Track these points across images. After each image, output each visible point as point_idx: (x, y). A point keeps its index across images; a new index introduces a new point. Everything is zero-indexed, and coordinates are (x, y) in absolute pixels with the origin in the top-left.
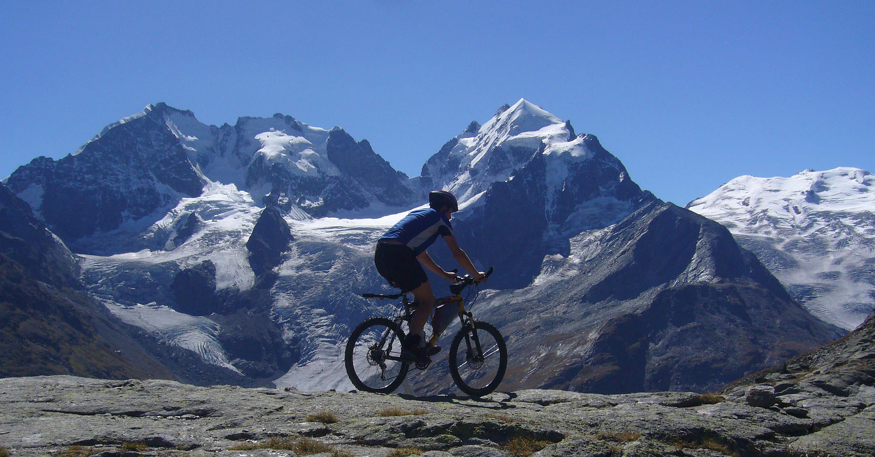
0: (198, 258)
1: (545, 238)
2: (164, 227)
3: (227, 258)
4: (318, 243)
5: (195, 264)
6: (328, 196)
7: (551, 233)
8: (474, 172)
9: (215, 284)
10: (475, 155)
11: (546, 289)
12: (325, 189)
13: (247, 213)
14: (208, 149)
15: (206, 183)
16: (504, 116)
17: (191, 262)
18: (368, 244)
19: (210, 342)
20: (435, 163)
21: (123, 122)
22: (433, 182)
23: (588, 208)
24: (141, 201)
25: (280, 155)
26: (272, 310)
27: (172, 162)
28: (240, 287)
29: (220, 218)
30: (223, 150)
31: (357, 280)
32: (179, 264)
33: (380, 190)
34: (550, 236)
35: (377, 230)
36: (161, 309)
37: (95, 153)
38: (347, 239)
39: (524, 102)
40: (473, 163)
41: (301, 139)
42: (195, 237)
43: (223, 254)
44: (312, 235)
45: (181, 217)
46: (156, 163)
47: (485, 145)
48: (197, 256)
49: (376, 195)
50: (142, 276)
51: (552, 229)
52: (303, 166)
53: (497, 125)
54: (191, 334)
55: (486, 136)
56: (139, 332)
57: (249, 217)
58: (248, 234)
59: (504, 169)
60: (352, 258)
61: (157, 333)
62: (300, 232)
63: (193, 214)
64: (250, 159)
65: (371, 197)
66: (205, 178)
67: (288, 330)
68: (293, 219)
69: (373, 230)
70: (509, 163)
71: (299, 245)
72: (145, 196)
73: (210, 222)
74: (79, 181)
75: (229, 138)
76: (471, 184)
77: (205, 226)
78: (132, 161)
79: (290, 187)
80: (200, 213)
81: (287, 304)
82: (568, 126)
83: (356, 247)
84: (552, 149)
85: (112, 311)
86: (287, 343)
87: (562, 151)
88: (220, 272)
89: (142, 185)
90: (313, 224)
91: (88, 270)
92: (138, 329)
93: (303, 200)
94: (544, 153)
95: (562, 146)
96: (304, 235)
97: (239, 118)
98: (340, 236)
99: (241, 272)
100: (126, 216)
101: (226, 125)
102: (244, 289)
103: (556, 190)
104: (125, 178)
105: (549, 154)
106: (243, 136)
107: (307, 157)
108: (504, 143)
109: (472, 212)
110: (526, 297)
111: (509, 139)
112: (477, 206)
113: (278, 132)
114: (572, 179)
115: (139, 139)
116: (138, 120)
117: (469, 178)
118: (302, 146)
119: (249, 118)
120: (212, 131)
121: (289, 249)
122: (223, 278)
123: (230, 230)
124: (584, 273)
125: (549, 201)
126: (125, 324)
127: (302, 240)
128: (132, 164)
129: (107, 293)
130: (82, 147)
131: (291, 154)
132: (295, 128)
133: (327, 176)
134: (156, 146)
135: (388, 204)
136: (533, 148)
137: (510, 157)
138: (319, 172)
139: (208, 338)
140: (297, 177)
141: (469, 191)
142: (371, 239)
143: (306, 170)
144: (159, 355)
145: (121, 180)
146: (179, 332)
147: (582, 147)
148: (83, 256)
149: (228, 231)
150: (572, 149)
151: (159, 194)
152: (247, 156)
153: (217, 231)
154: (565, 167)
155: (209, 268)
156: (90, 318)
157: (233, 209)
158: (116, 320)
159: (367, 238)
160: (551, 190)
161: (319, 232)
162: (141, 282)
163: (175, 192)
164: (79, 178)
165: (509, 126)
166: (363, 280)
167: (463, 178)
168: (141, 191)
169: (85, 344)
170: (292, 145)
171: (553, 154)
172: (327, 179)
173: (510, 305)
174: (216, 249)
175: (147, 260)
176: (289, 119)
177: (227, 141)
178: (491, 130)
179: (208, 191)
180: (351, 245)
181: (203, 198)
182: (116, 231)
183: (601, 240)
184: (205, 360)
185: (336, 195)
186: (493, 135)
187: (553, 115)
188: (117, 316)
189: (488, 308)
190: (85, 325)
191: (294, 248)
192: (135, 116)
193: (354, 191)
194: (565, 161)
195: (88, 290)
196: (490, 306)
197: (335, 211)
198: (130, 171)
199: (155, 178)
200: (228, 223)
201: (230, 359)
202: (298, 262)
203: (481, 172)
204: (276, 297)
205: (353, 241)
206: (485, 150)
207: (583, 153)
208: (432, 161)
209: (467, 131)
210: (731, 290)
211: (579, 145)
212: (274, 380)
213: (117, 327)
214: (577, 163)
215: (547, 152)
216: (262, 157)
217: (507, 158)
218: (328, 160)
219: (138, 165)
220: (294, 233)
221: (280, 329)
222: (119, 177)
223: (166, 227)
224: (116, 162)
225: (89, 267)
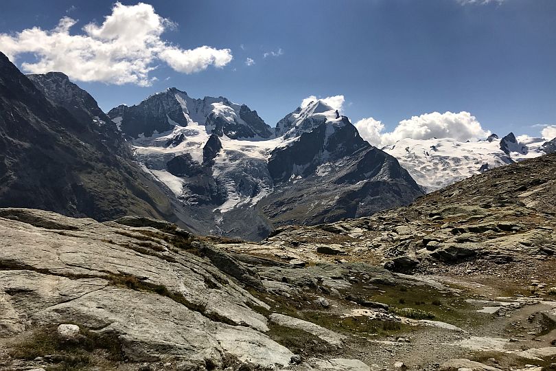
2: (170, 137)
4: (232, 151)
5: (181, 155)
8: (297, 128)
10: (299, 121)
12: (237, 129)
15: (189, 122)
16: (311, 106)
21: (157, 94)
22: (281, 130)
25: (220, 113)
26: (210, 176)
27: (176, 112)
32: (175, 154)
35: (256, 146)
37: (145, 105)
39: (320, 101)
40: (297, 124)
41: (229, 107)
42: (183, 143)
44: (230, 147)
46: (170, 112)
48: (183, 151)
49: (257, 133)
53: (308, 109)
55: (303, 114)
58: (204, 144)
59: (309, 127)
62: (225, 145)
63: (183, 134)
64: (208, 114)
68: (223, 139)
70: (311, 125)
71: (224, 150)
75: (200, 105)
76: (295, 133)
77: (187, 139)
78: (160, 110)
79: (223, 127)
87: (333, 122)
90: (231, 142)
93: (228, 132)
96: (227, 147)
97: (205, 97)
101: (199, 99)
103: (329, 137)
104: (157, 117)
105: (328, 123)
106: (206, 104)
108: (311, 117)
109: (295, 144)
111: (313, 115)
112: (297, 141)
113: (221, 104)
114: (336, 134)
115: (164, 101)
116: (164, 94)
119: (209, 97)
120: (194, 101)
121: (220, 152)
123: (197, 142)
125: (325, 142)
130: (140, 103)
131: (224, 113)
132: (227, 103)
134: (170, 105)
135: (262, 137)
136: (322, 120)
138: (235, 122)
140: (226, 123)
143: (230, 121)
147: (341, 121)
150: (337, 122)
151: (169, 124)
153: (192, 142)
154: (334, 129)
157: (199, 134)
161: (233, 146)
163: (176, 124)
164: (137, 115)
165: (313, 110)
167: (293, 129)
168: (163, 123)
172: (238, 125)
176: (225, 99)
178: (306, 111)
179: (190, 125)
181: (187, 128)
182: (150, 138)
185: (241, 131)
190: (134, 175)
192: (162, 92)
193: (249, 131)
194: (334, 126)
197: (240, 137)
198: (159, 114)
199: (169, 118)
200: (197, 139)
203: (300, 128)
204: (213, 171)
206: (303, 119)
207: (341, 124)
208: (281, 121)
209: (296, 111)
210: (396, 184)
214: (339, 128)
216: (213, 114)
218: (240, 117)
219: (162, 112)
222: (154, 116)
224: (153, 110)
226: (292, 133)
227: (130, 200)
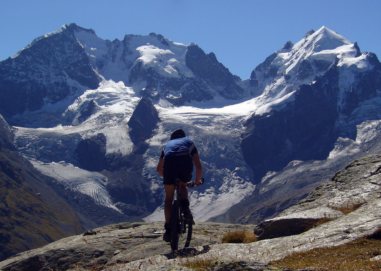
0: (95, 131)
1: (337, 125)
2: (72, 109)
3: (115, 132)
4: (177, 124)
5: (92, 136)
6: (185, 91)
7: (341, 122)
8: (287, 77)
9: (106, 150)
10: (289, 65)
11: (336, 162)
12: (183, 87)
13: (129, 101)
14: (103, 56)
15: (101, 80)
16: (310, 38)
17: (90, 134)
18: (212, 125)
19: (101, 190)
20: (260, 70)
21: (46, 36)
22: (259, 83)
23: (367, 105)
24: (57, 91)
25: (153, 62)
26: (144, 169)
27: (79, 64)
28: (123, 153)
29: (111, 104)
30: (114, 57)
31: (203, 151)
32: (81, 135)
33: (221, 88)
34: (340, 124)
35: (218, 116)
36: (68, 166)
37: (27, 57)
38: (197, 121)
39: (325, 28)
40: (287, 71)
41: (168, 51)
42: (93, 117)
43: (111, 129)
44: (173, 118)
45: (84, 103)
46: (68, 65)
47: (296, 58)
48: (94, 130)
49: (219, 91)
50: (56, 143)
51: (342, 119)
52: (169, 70)
53: (305, 44)
54: (88, 184)
55: (297, 52)
56: (53, 181)
57: (130, 104)
58: (129, 116)
59: (309, 75)
60: (200, 135)
61: (65, 182)
62: (165, 115)
63: (93, 100)
64: (132, 64)
65: (215, 93)
66: (101, 76)
67: (154, 183)
68: (161, 106)
69: (215, 116)
70: (313, 71)
71: (164, 125)
72: (60, 88)
73: (103, 107)
74: (16, 76)
75: (118, 49)
76: (285, 86)
77: (100, 109)
78: (52, 64)
79: (159, 84)
80: (97, 101)
81: (154, 166)
82: (356, 46)
83: (203, 128)
84: (343, 63)
85: (35, 166)
86: (153, 192)
87: (351, 64)
88: (109, 142)
89: (58, 80)
90: (174, 110)
91: (19, 137)
92: (53, 179)
93: (167, 93)
94: (337, 65)
95: (351, 61)
96: (168, 118)
97: (126, 35)
98: (192, 119)
99: (123, 142)
100: (46, 101)
101: (116, 40)
102: (125, 154)
103: (345, 92)
104: (47, 75)
105: (341, 66)
106: (128, 48)
107: (172, 64)
108: (309, 57)
109: (285, 105)
110: (322, 167)
111: (314, 54)
112: (288, 101)
113: (152, 46)
114: (357, 84)
115: (57, 48)
116: (57, 35)
117: (284, 81)
118: (169, 56)
119: (132, 35)
120: (107, 44)
121: (157, 127)
122: (111, 146)
123: (117, 113)
124: (364, 151)
125: (340, 99)
126: (44, 175)
127: (166, 121)
128: (52, 65)
129: (32, 153)
130: (18, 53)
131: (161, 61)
132: (163, 43)
133: (185, 77)
134: (68, 53)
135: (227, 98)
136: (330, 61)
137: (313, 67)
138: (179, 74)
139: (100, 187)
140: (164, 78)
141: (284, 90)
142: (214, 122)
143: (171, 73)
144: (66, 198)
145: (44, 76)
146: (80, 182)
147: (365, 62)
148: (17, 127)
149: (115, 113)
150: (358, 63)
151: (69, 87)
152: (130, 61)
153: (107, 113)
154: (353, 76)
155: (102, 138)
156: (20, 170)
157: (119, 98)
158: (37, 172)
159: (211, 122)
160: (342, 91)
161: (178, 116)
162: (55, 147)
163: (80, 85)
164: (15, 74)
165: (313, 46)
166: (207, 150)
167: (280, 81)
168: (57, 84)
169: (16, 188)
170: (162, 55)
171: (344, 66)
172: (185, 79)
173: (310, 172)
174: (107, 125)
175: (59, 132)
176: (160, 37)
177: (117, 51)
178: (301, 48)
179: (102, 85)
180: (200, 126)
181: (99, 90)
182: (39, 111)
183: (376, 128)
184: (97, 202)
185: (190, 90)
186: (302, 51)
187: (345, 39)
188: (38, 170)
189: (294, 173)
190: (17, 175)
191: (161, 127)
192: (54, 32)
193: (203, 88)
194: (352, 71)
195: (19, 151)
196: (296, 172)
197: (189, 102)
198: (50, 70)
199: (67, 76)
200: (116, 108)
201: (114, 202)
202: (163, 136)
203: (293, 77)
204: (147, 160)
205: (201, 123)
206: (296, 62)
207: (366, 66)
208: (258, 68)
209: (284, 48)
211: (363, 60)
212: (144, 217)
213: (38, 177)
214: (361, 73)
215: (340, 64)
216: (140, 63)
217: (311, 68)
218: (186, 66)
219: (56, 66)
220: (161, 116)
221: (149, 182)
222: (42, 74)
223: (73, 109)
224: (41, 64)
225: (20, 135)
226: (280, 87)
227: (13, 217)
